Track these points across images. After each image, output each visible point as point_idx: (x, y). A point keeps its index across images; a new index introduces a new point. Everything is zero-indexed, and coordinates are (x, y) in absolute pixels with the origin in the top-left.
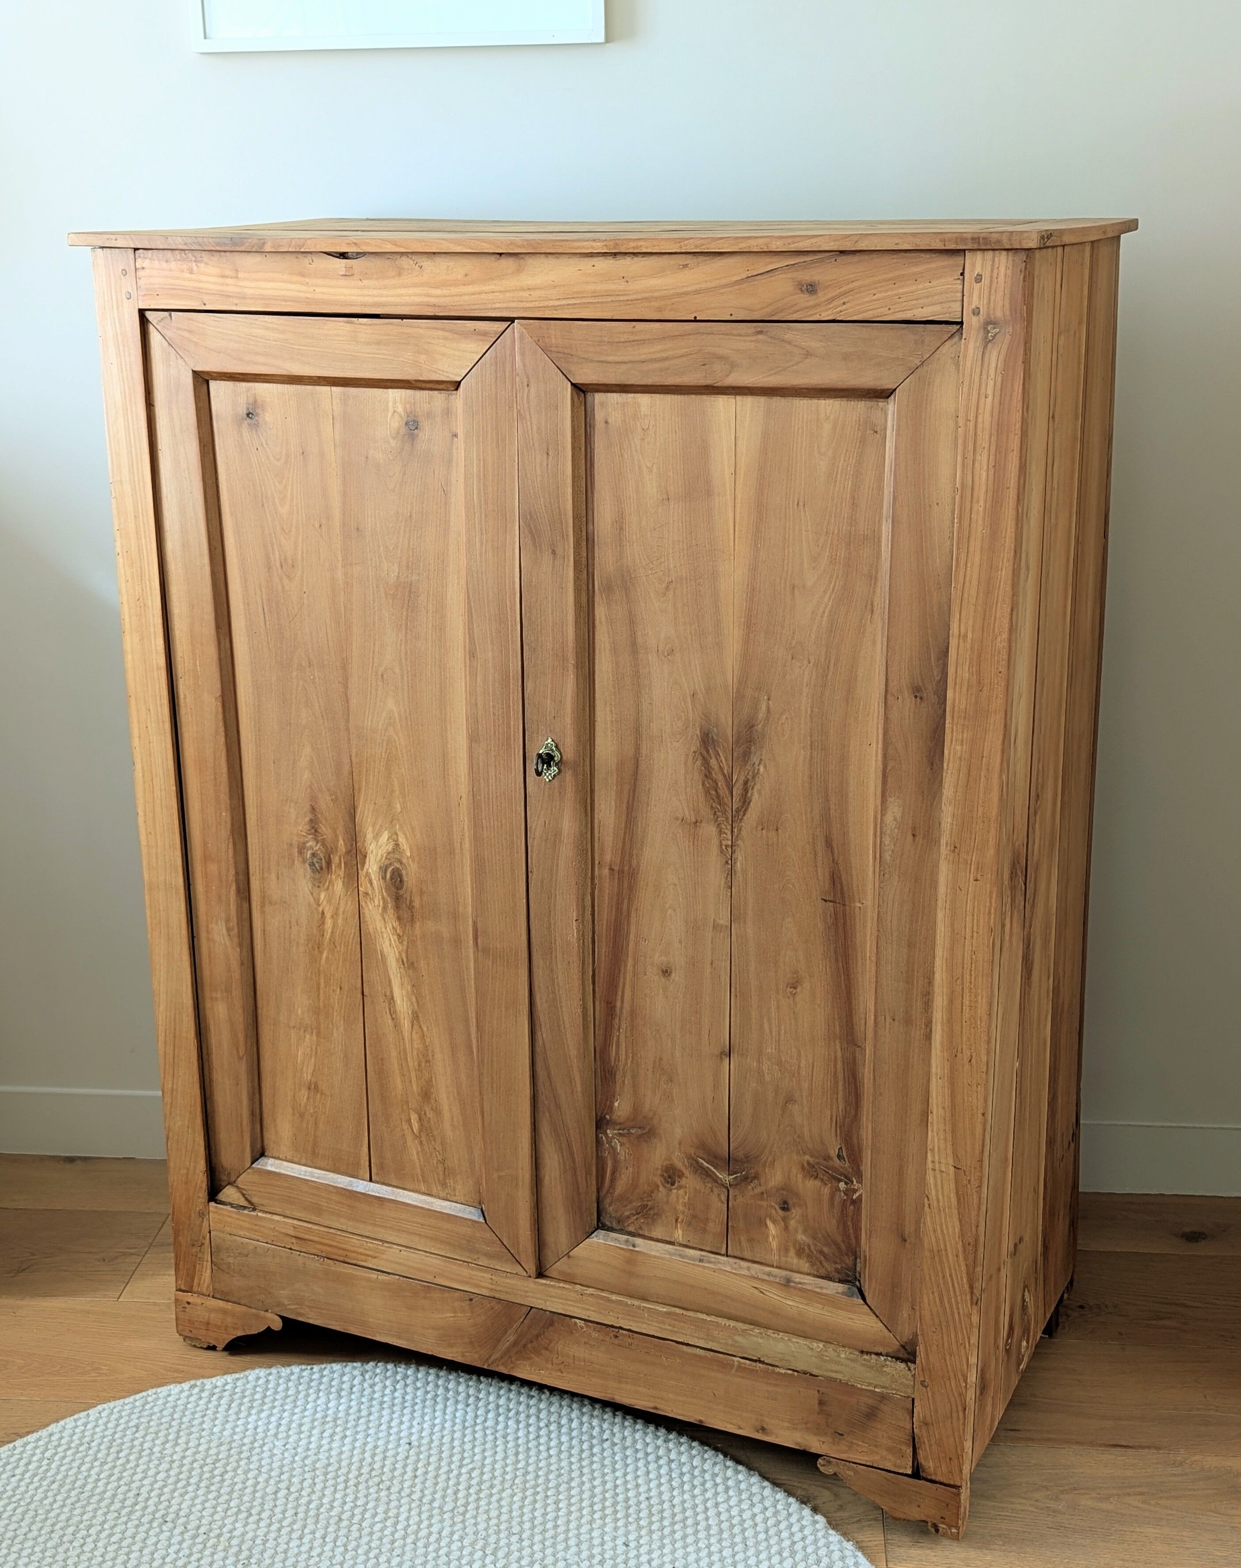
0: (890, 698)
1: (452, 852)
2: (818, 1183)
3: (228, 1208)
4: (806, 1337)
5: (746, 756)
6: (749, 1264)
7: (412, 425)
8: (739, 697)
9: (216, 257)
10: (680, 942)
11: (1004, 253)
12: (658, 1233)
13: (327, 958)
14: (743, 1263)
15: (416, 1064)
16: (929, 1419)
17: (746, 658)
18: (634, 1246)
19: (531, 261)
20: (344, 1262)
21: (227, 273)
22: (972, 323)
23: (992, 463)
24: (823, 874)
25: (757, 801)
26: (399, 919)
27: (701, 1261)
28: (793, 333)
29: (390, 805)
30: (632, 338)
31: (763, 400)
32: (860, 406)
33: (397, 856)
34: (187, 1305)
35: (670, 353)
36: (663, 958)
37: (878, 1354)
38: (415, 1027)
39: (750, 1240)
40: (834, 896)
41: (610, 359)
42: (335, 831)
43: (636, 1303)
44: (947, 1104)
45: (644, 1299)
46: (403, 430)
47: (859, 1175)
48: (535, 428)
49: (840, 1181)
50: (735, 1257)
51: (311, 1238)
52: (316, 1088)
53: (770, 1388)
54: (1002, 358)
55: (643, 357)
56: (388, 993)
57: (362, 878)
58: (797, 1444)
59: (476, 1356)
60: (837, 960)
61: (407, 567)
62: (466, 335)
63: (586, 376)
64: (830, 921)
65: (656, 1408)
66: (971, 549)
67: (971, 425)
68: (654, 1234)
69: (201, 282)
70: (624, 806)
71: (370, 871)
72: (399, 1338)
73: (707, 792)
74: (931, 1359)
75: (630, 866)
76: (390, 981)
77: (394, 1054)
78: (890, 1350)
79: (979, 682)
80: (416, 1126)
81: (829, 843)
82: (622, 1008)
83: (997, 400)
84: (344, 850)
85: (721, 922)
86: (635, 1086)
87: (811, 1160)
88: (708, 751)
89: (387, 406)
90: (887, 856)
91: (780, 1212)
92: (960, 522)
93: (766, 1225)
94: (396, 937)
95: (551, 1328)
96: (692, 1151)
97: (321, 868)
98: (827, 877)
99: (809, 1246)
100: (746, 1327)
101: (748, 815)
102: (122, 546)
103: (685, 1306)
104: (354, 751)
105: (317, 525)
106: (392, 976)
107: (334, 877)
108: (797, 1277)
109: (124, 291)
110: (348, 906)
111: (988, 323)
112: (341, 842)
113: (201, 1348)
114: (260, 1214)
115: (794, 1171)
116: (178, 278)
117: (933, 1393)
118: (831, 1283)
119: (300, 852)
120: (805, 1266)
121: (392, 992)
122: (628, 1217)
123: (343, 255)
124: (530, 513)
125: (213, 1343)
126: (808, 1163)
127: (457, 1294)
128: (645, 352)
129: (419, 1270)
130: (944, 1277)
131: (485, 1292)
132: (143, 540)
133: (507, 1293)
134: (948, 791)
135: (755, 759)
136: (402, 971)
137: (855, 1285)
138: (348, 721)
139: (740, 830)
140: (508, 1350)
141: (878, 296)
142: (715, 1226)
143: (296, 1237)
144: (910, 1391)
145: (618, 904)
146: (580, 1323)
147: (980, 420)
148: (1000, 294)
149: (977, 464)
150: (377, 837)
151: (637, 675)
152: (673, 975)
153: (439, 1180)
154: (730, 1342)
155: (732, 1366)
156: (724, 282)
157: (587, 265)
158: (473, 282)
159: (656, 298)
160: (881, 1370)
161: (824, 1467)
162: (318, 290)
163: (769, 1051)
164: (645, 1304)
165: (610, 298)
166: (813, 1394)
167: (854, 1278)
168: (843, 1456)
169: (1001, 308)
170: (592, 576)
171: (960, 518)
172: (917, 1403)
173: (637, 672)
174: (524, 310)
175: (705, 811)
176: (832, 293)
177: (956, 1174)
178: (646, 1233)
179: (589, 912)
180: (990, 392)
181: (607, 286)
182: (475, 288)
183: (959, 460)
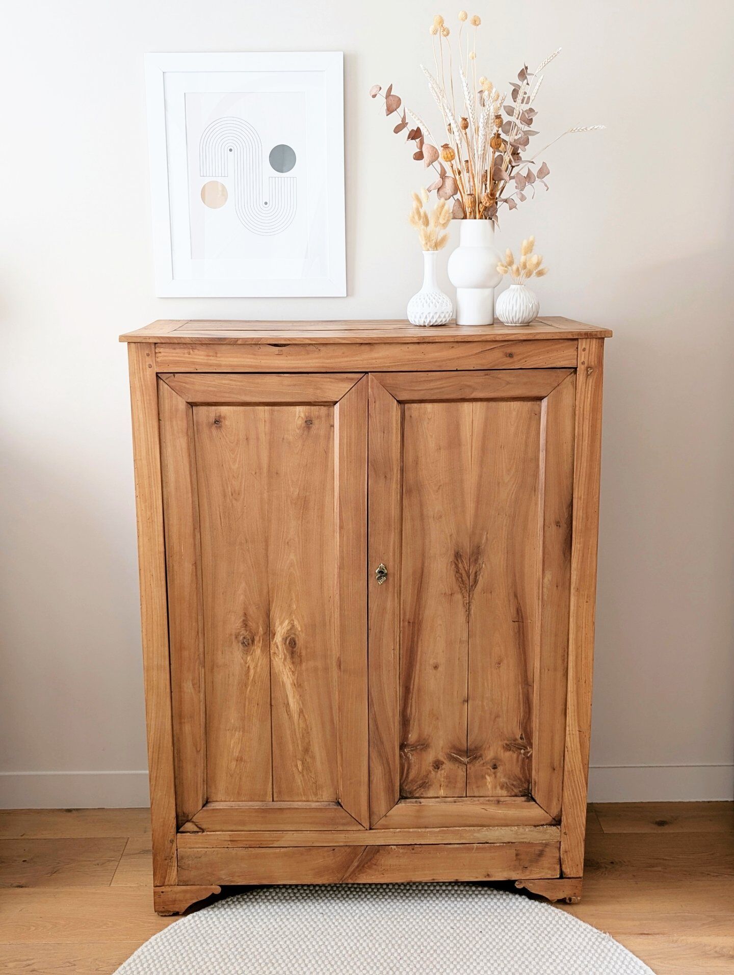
0: (546, 528)
1: (324, 625)
2: (511, 753)
3: (188, 834)
4: (507, 826)
5: (476, 560)
6: (478, 798)
7: (309, 422)
8: (473, 534)
9: (204, 347)
10: (443, 652)
11: (595, 339)
12: (431, 794)
13: (250, 690)
14: (475, 799)
15: (301, 735)
16: (567, 849)
17: (476, 516)
18: (420, 803)
19: (376, 346)
20: (260, 847)
21: (211, 354)
22: (581, 369)
23: (590, 425)
24: (513, 610)
25: (481, 580)
26: (293, 663)
27: (455, 802)
28: (501, 374)
29: (290, 606)
30: (427, 379)
31: (485, 403)
32: (529, 404)
33: (293, 632)
34: (162, 894)
35: (445, 385)
36: (435, 661)
37: (543, 825)
38: (301, 716)
39: (477, 787)
40: (519, 618)
41: (416, 388)
42: (257, 624)
43: (423, 830)
44: (575, 703)
45: (426, 827)
46: (304, 425)
47: (531, 745)
48: (378, 422)
49: (521, 749)
50: (470, 797)
51: (239, 839)
52: (241, 759)
53: (492, 854)
54: (594, 381)
55: (432, 387)
56: (286, 702)
57: (272, 646)
58: (505, 878)
59: (335, 878)
60: (520, 648)
61: (304, 489)
62: (343, 380)
63: (404, 396)
64: (516, 631)
65: (433, 879)
66: (583, 461)
67: (582, 410)
68: (429, 795)
69: (195, 358)
70: (416, 592)
71: (277, 641)
72: (291, 879)
73: (457, 579)
74: (568, 820)
75: (419, 619)
76: (287, 696)
77: (288, 732)
78: (548, 822)
79: (587, 516)
80: (300, 768)
81: (516, 596)
82: (413, 688)
83: (592, 399)
84: (262, 633)
85: (464, 639)
86: (419, 725)
87: (508, 743)
88: (457, 560)
89: (295, 414)
90: (545, 597)
91: (493, 770)
92: (577, 450)
93: (486, 778)
94: (291, 673)
95: (378, 854)
96: (448, 751)
97: (249, 644)
98: (515, 610)
99: (507, 783)
100: (479, 828)
101: (477, 587)
102: (140, 492)
103: (448, 826)
104: (270, 582)
105: (254, 473)
106: (288, 693)
107: (255, 647)
108: (502, 799)
109: (147, 364)
110: (263, 662)
111: (587, 368)
112: (261, 629)
113: (170, 916)
114: (208, 833)
115: (499, 749)
116: (181, 357)
117: (570, 837)
118: (518, 798)
119: (236, 638)
120: (504, 793)
121: (288, 702)
122: (416, 790)
123: (277, 345)
124: (374, 460)
125: (177, 910)
126: (506, 744)
127: (326, 848)
128: (432, 385)
129: (303, 841)
130: (574, 781)
131: (342, 844)
132: (153, 488)
133: (354, 841)
134: (574, 565)
135: (480, 561)
136: (294, 689)
137: (528, 796)
138: (267, 567)
139: (473, 595)
140: (354, 871)
141: (542, 357)
142: (460, 784)
143: (231, 841)
144: (559, 838)
145: (412, 638)
146: (395, 847)
147: (585, 407)
148: (593, 356)
149: (584, 426)
150: (281, 624)
151: (423, 529)
152: (440, 668)
153: (313, 792)
154: (472, 837)
155: (473, 849)
156: (470, 354)
157: (405, 348)
158: (347, 356)
159: (439, 361)
160: (545, 832)
161: (518, 886)
162: (262, 361)
163: (487, 695)
164: (428, 830)
165: (416, 362)
166: (513, 852)
167: (529, 793)
168: (528, 878)
169: (593, 361)
170: (402, 486)
171: (578, 448)
172: (562, 843)
173: (424, 528)
174: (373, 368)
175: (456, 588)
176: (520, 357)
177: (579, 734)
178: (425, 796)
179: (398, 644)
180: (589, 396)
181: (414, 357)
182: (348, 359)
183: (577, 424)
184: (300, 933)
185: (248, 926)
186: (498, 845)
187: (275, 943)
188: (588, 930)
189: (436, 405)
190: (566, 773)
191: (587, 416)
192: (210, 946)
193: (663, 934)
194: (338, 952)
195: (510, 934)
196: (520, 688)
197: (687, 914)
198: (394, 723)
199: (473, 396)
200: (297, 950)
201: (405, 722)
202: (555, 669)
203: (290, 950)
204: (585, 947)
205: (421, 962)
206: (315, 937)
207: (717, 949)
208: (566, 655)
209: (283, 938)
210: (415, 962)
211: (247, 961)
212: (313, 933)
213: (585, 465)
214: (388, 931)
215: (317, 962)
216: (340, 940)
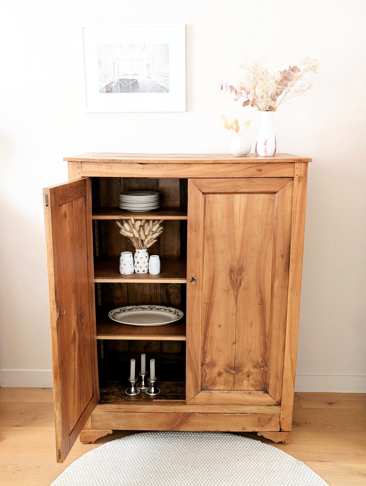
0: (277, 258)
2: (256, 369)
4: (254, 405)
5: (241, 274)
6: (240, 391)
8: (239, 261)
9: (106, 164)
10: (223, 318)
11: (303, 163)
12: (216, 388)
14: (238, 391)
16: (284, 418)
17: (241, 251)
18: (211, 392)
19: (192, 165)
20: (131, 412)
21: (109, 168)
22: (296, 178)
23: (300, 206)
24: (259, 299)
25: (243, 284)
27: (228, 393)
28: (255, 180)
30: (217, 182)
31: (247, 195)
32: (269, 196)
34: (84, 433)
35: (227, 185)
36: (219, 323)
37: (272, 405)
39: (239, 386)
40: (262, 303)
41: (212, 187)
43: (212, 406)
44: (289, 346)
47: (267, 365)
48: (192, 203)
49: (262, 368)
50: (236, 390)
51: (122, 408)
53: (246, 419)
54: (302, 185)
55: (220, 186)
58: (252, 430)
59: (169, 428)
60: (262, 318)
63: (206, 191)
64: (260, 309)
65: (217, 430)
66: (296, 225)
67: (296, 199)
68: (215, 389)
69: (101, 170)
70: (210, 289)
73: (231, 283)
74: (285, 404)
75: (211, 302)
78: (274, 404)
79: (297, 253)
81: (260, 292)
82: (208, 336)
83: (301, 193)
85: (234, 312)
86: (211, 354)
87: (255, 364)
88: (231, 273)
90: (275, 293)
91: (247, 378)
92: (293, 219)
93: (244, 381)
95: (190, 417)
96: (225, 367)
98: (260, 299)
99: (254, 384)
100: (240, 406)
101: (241, 287)
103: (224, 404)
108: (252, 392)
109: (78, 172)
111: (299, 177)
113: (87, 444)
114: (106, 404)
115: (251, 367)
116: (94, 169)
117: (285, 411)
118: (260, 392)
120: (253, 389)
122: (209, 386)
123: (141, 164)
124: (190, 222)
125: (91, 441)
126: (254, 365)
127: (164, 413)
129: (153, 410)
130: (288, 385)
131: (172, 412)
133: (178, 411)
134: (290, 277)
135: (243, 274)
137: (265, 391)
139: (239, 291)
140: (177, 425)
141: (276, 172)
142: (231, 384)
144: (279, 412)
145: (208, 311)
146: (198, 414)
147: (298, 197)
148: (302, 172)
149: (297, 207)
152: (221, 327)
154: (236, 410)
155: (237, 416)
156: (239, 169)
157: (206, 166)
158: (177, 170)
159: (224, 173)
160: (273, 409)
161: (259, 435)
162: (135, 172)
163: (245, 341)
164: (214, 406)
165: (212, 173)
166: (257, 418)
167: (265, 389)
168: (264, 431)
169: (302, 174)
170: (204, 236)
171: (293, 218)
172: (281, 414)
173: (215, 257)
174: (190, 176)
175: (230, 287)
176: (265, 171)
177: (291, 361)
178: (213, 389)
179: (201, 314)
180: (300, 192)
181: (211, 171)
182: (178, 171)
183: (293, 206)
184: (148, 460)
185: (122, 456)
186: (249, 414)
187: (135, 466)
188: (292, 459)
189: (222, 195)
190: (284, 380)
191: (298, 202)
192: (103, 467)
193: (331, 461)
194: (167, 471)
195: (253, 461)
196: (262, 338)
197: (343, 451)
198: (198, 353)
199: (241, 191)
200: (146, 470)
201: (204, 353)
202: (279, 329)
203: (143, 470)
204: (291, 468)
205: (209, 477)
206: (156, 463)
207: (358, 470)
208: (285, 322)
209: (139, 463)
210: (206, 476)
211: (121, 475)
212: (154, 460)
213: (297, 226)
214: (192, 459)
215: (156, 476)
216: (168, 464)
